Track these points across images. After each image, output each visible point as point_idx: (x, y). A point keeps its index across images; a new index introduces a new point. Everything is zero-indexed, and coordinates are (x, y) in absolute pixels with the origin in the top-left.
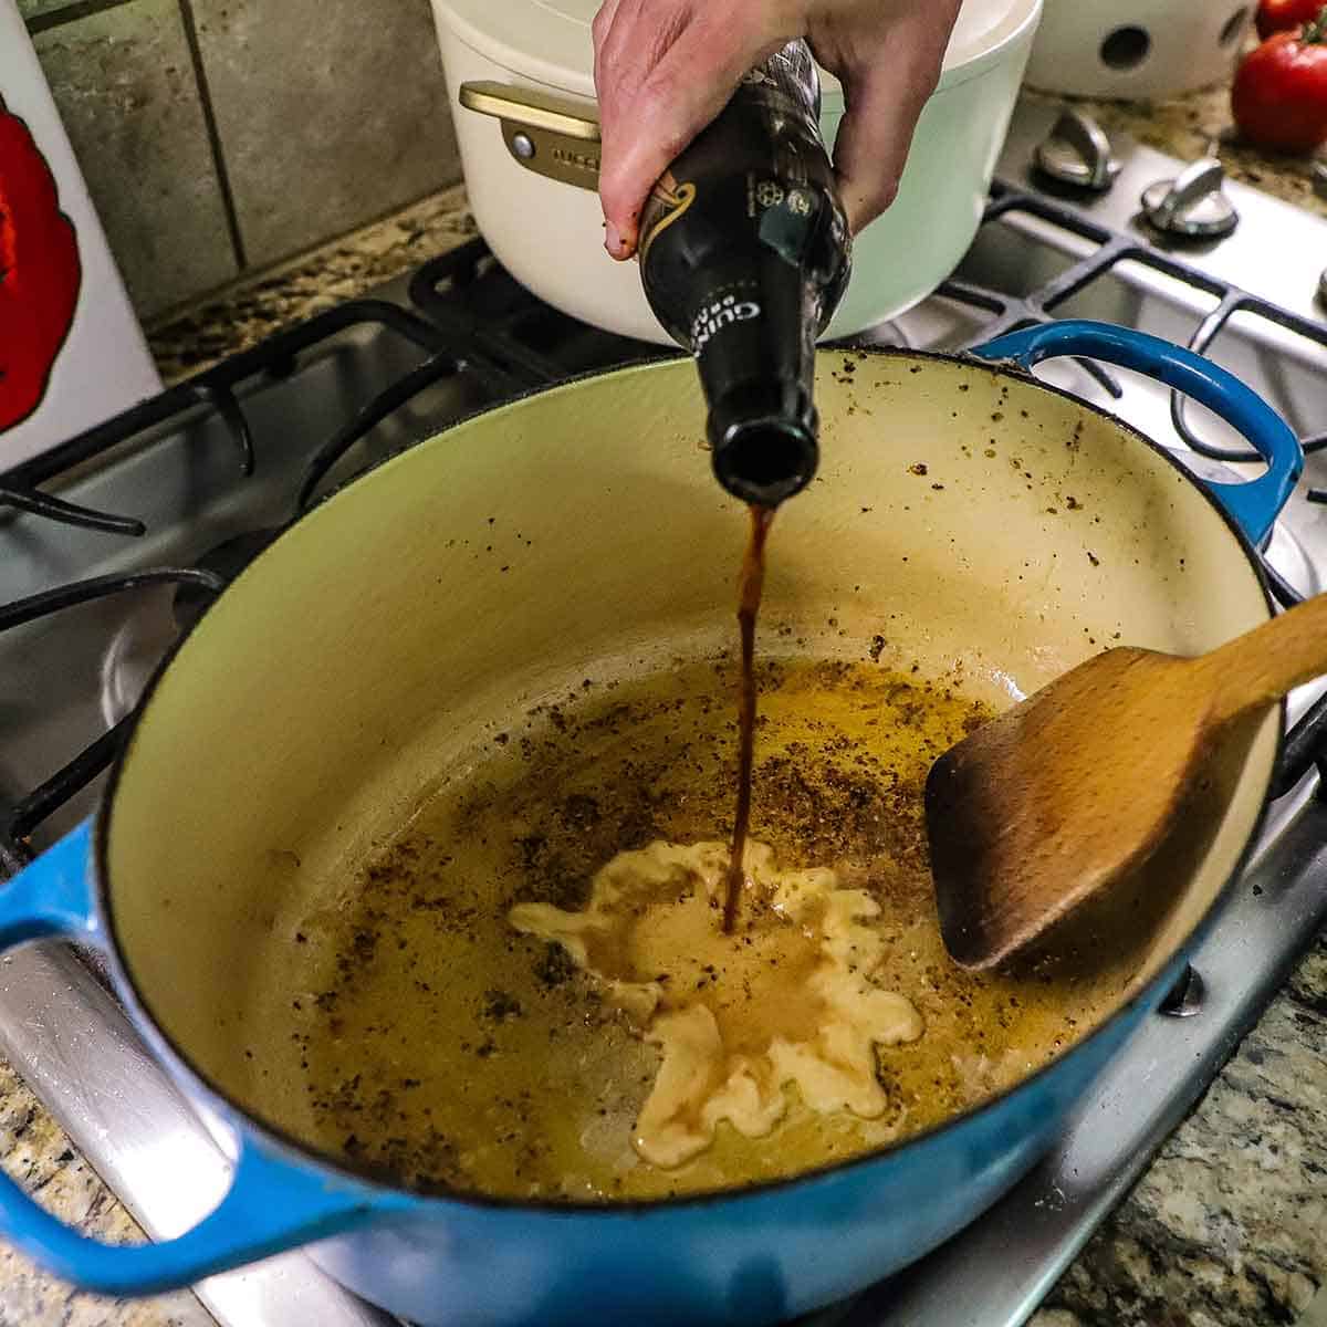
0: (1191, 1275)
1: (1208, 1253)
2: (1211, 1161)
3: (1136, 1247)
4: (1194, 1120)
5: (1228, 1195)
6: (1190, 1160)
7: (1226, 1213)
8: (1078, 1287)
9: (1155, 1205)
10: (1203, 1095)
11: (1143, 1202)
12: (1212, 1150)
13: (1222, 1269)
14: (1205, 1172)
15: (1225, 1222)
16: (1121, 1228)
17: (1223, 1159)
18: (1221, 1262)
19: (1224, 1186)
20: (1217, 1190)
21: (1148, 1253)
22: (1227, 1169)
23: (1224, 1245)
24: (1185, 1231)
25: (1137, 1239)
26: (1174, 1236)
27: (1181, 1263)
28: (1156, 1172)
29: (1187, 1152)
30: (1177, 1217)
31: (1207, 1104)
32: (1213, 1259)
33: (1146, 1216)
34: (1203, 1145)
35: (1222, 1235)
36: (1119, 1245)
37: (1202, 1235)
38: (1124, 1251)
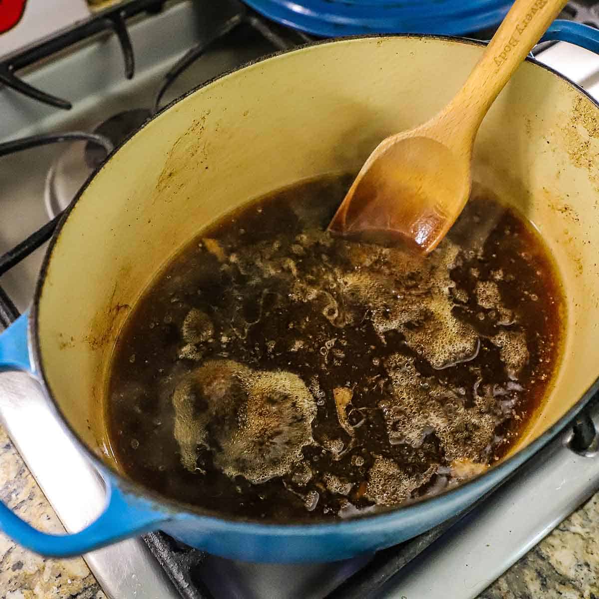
0: (561, 594)
1: (573, 584)
2: (586, 536)
3: (535, 574)
4: (581, 512)
5: (590, 555)
6: (574, 533)
7: (587, 565)
8: (500, 590)
9: (550, 554)
10: (590, 499)
11: (543, 551)
12: (588, 530)
13: (579, 593)
14: (581, 541)
15: (585, 569)
16: (529, 563)
17: (592, 536)
18: (578, 590)
19: (589, 550)
20: (585, 551)
21: (541, 578)
22: (593, 541)
23: (582, 581)
24: (562, 570)
25: (537, 570)
26: (557, 572)
27: (557, 587)
28: (554, 536)
29: (573, 529)
30: (560, 562)
31: (590, 505)
32: (575, 587)
33: (543, 559)
34: (583, 526)
35: (582, 575)
36: (526, 571)
37: (571, 574)
38: (529, 575)
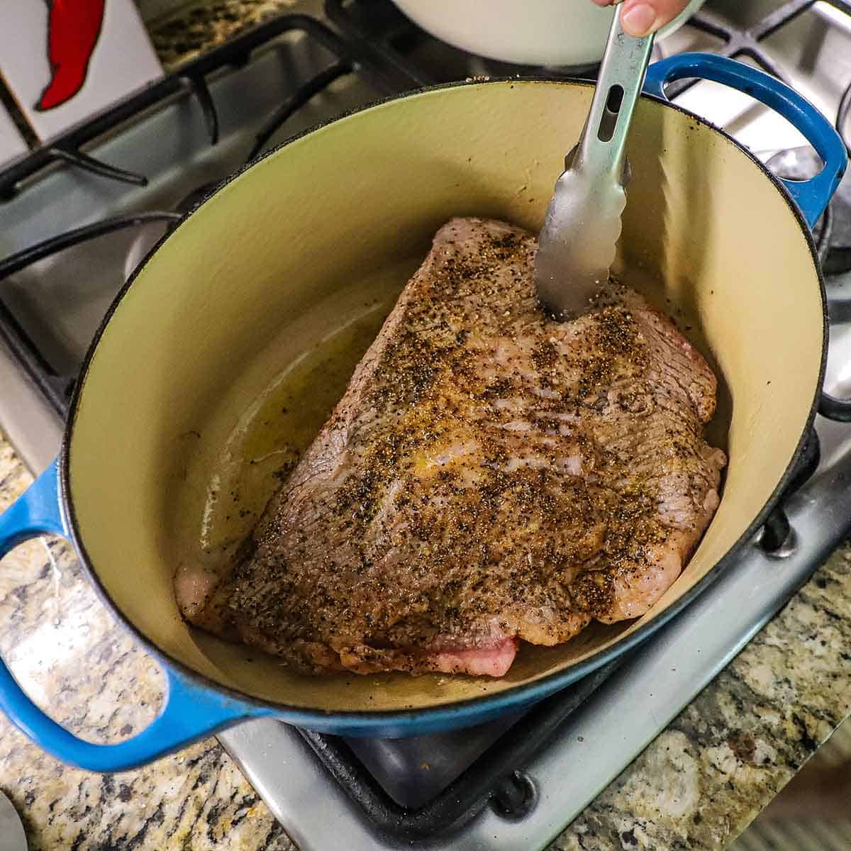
0: (759, 717)
1: (773, 705)
2: (783, 648)
3: (730, 697)
4: (777, 621)
5: (790, 670)
6: (771, 646)
7: (787, 681)
8: (690, 718)
9: (744, 672)
10: (786, 605)
11: (737, 670)
12: (785, 641)
13: (779, 715)
14: (778, 655)
15: (786, 686)
16: (722, 685)
17: (791, 647)
18: (779, 711)
19: (789, 664)
20: (784, 666)
21: (736, 702)
22: (793, 653)
23: (783, 700)
24: (760, 690)
25: (730, 692)
26: (753, 693)
27: (755, 709)
28: (749, 652)
29: (768, 641)
30: (757, 681)
31: (787, 611)
32: (774, 708)
33: (737, 679)
34: (780, 637)
35: (782, 694)
36: (719, 695)
37: (770, 693)
38: (722, 699)
